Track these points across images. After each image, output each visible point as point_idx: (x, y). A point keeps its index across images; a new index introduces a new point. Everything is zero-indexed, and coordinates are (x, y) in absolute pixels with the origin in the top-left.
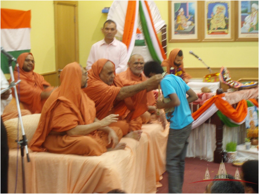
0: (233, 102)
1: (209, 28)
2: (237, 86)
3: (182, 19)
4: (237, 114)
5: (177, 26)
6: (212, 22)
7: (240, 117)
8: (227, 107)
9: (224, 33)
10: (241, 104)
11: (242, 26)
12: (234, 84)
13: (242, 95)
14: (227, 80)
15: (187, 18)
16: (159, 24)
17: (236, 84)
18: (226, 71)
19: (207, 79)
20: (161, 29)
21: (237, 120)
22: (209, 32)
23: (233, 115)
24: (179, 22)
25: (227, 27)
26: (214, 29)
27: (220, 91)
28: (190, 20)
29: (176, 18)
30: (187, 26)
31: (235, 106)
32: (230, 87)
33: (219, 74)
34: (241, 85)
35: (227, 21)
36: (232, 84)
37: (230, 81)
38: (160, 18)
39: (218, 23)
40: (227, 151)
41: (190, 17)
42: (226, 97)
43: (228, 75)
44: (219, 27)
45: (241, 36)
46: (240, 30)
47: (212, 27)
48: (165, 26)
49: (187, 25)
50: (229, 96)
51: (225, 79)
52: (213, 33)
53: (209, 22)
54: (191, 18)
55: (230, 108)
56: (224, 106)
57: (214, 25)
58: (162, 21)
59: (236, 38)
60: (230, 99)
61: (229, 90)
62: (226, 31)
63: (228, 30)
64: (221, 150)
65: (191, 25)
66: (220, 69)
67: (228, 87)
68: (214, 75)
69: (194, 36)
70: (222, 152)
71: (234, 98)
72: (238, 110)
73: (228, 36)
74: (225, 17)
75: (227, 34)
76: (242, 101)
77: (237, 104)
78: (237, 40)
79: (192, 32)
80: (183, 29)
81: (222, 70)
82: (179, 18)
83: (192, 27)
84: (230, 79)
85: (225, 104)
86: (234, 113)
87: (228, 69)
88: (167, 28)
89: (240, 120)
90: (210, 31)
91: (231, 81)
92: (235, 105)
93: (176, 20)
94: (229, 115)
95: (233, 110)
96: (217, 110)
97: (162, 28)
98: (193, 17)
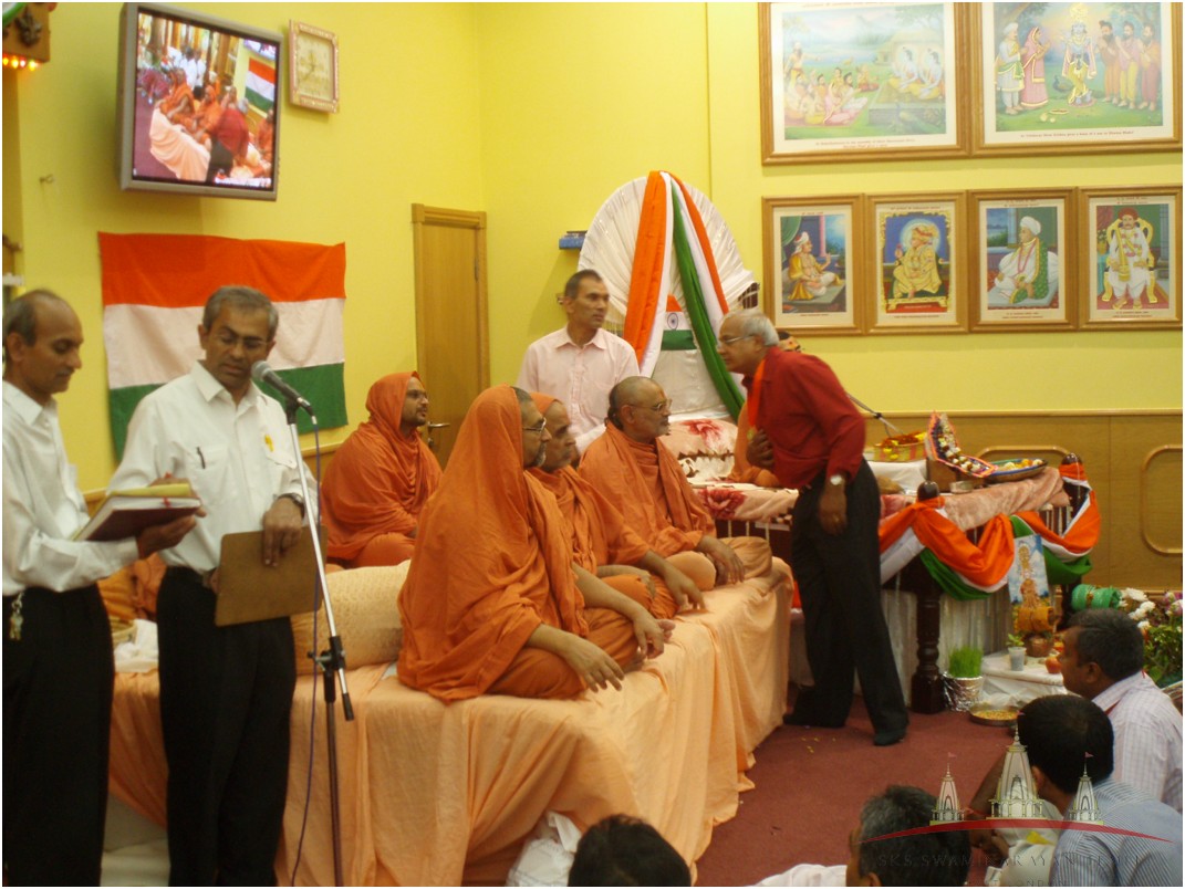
0: (969, 522)
1: (889, 293)
2: (978, 472)
3: (805, 265)
4: (981, 561)
5: (789, 288)
6: (897, 273)
7: (992, 569)
8: (952, 539)
9: (935, 307)
10: (994, 528)
11: (991, 285)
12: (969, 468)
13: (998, 500)
14: (949, 453)
15: (822, 262)
16: (735, 283)
17: (976, 467)
18: (947, 427)
19: (888, 450)
20: (740, 298)
21: (981, 579)
22: (888, 306)
23: (972, 565)
24: (796, 276)
25: (943, 290)
26: (905, 296)
27: (928, 491)
28: (829, 269)
29: (786, 264)
30: (820, 287)
31: (974, 535)
32: (959, 475)
33: (924, 436)
34: (991, 468)
35: (943, 271)
36: (964, 467)
37: (957, 456)
38: (738, 262)
39: (917, 277)
40: (951, 677)
41: (829, 258)
42: (948, 507)
43: (951, 438)
44: (918, 289)
45: (987, 316)
46: (985, 298)
47: (898, 290)
48: (754, 287)
49: (822, 284)
50: (959, 506)
51: (942, 452)
52: (900, 308)
53: (888, 273)
54: (833, 262)
55: (960, 542)
56: (941, 536)
57: (904, 285)
58: (745, 273)
59: (972, 323)
60: (961, 514)
61: (955, 486)
62: (941, 301)
63: (947, 297)
64: (936, 672)
65: (834, 283)
66: (926, 417)
67: (953, 474)
68: (909, 440)
69: (844, 319)
70: (936, 678)
71: (972, 509)
72: (984, 549)
73: (949, 318)
74: (937, 258)
75: (944, 310)
76: (997, 517)
77: (981, 529)
78: (976, 328)
79: (838, 304)
80: (810, 296)
81: (933, 422)
82: (797, 264)
83: (836, 290)
84: (958, 449)
85: (945, 531)
86: (974, 557)
87: (953, 418)
88: (760, 293)
89: (991, 581)
90: (893, 303)
91: (962, 458)
92: (975, 533)
93: (787, 269)
94: (956, 564)
95: (970, 549)
96: (922, 547)
97: (744, 294)
98: (841, 261)
